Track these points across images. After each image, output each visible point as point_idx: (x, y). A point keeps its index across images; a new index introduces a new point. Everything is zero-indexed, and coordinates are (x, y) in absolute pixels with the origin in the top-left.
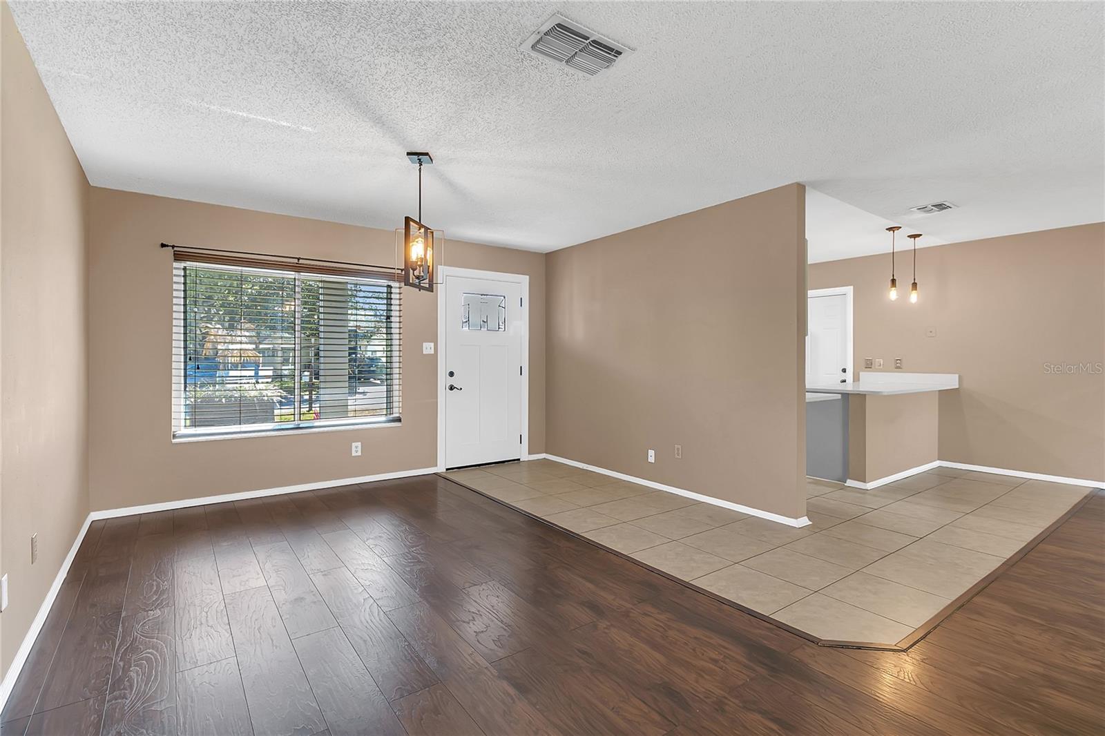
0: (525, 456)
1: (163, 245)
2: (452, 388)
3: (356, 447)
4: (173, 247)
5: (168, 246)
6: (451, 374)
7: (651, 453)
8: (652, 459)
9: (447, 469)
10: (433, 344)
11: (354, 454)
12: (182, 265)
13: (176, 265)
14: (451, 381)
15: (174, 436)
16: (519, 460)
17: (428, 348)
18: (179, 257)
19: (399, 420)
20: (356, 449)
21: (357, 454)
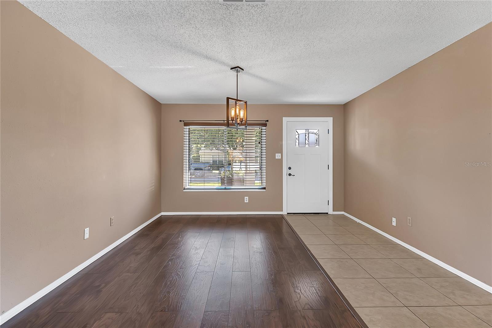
0: (331, 212)
1: (180, 121)
2: (290, 175)
3: (246, 199)
4: (184, 121)
5: (182, 121)
6: (290, 168)
7: (394, 220)
8: (394, 224)
9: (288, 213)
10: (280, 154)
11: (245, 202)
12: (188, 127)
13: (185, 127)
14: (290, 172)
15: (184, 189)
16: (327, 213)
17: (278, 156)
18: (186, 124)
19: (264, 188)
20: (246, 200)
21: (246, 202)
